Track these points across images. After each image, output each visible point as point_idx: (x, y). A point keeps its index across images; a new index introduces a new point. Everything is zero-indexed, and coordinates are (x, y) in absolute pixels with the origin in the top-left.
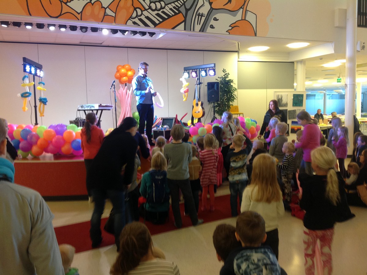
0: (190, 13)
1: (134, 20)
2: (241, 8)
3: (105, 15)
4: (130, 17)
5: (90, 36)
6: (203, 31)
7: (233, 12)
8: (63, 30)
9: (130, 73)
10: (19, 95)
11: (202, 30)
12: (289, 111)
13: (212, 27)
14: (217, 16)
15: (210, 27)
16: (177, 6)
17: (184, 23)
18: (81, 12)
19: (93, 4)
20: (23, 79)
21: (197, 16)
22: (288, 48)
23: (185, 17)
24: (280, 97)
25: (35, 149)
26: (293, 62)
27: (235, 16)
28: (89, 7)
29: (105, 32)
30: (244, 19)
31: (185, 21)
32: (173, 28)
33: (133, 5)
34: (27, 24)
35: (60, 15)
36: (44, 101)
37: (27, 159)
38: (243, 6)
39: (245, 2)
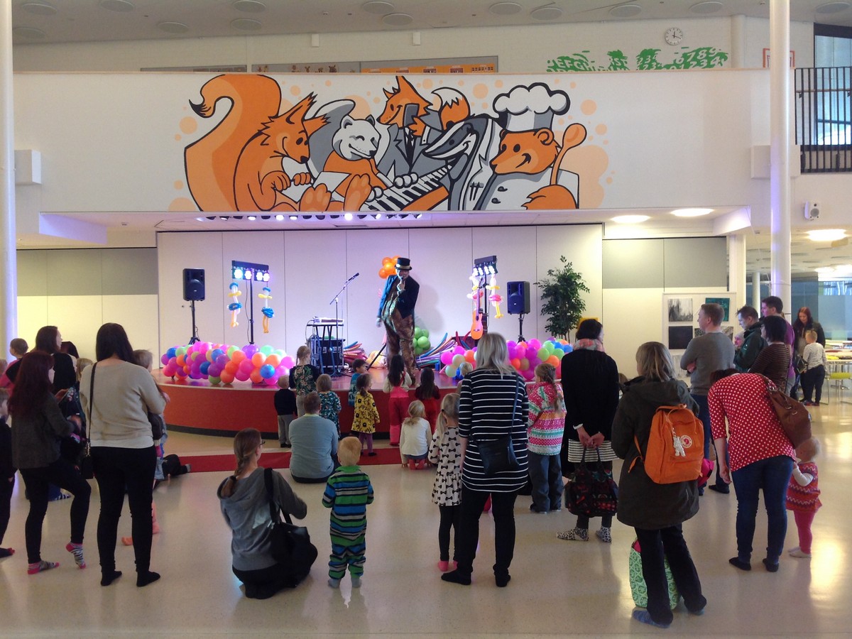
0: (457, 185)
1: (370, 204)
3: (331, 200)
4: (366, 201)
6: (479, 209)
11: (479, 206)
13: (496, 201)
14: (504, 185)
15: (492, 202)
16: (436, 177)
17: (447, 201)
18: (300, 201)
19: (315, 189)
20: (231, 288)
21: (470, 188)
23: (450, 192)
24: (675, 304)
25: (224, 374)
26: (724, 237)
27: (537, 180)
28: (310, 195)
29: (350, 218)
31: (449, 197)
32: (430, 209)
33: (369, 184)
36: (267, 313)
37: (219, 386)
38: (554, 164)
39: (556, 157)
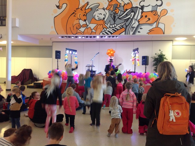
0: (128, 27)
1: (103, 33)
8: (83, 37)
11: (134, 33)
14: (142, 27)
15: (138, 32)
16: (122, 25)
20: (65, 55)
21: (131, 28)
27: (152, 26)
31: (125, 31)
32: (120, 34)
36: (76, 63)
38: (157, 21)
39: (158, 19)
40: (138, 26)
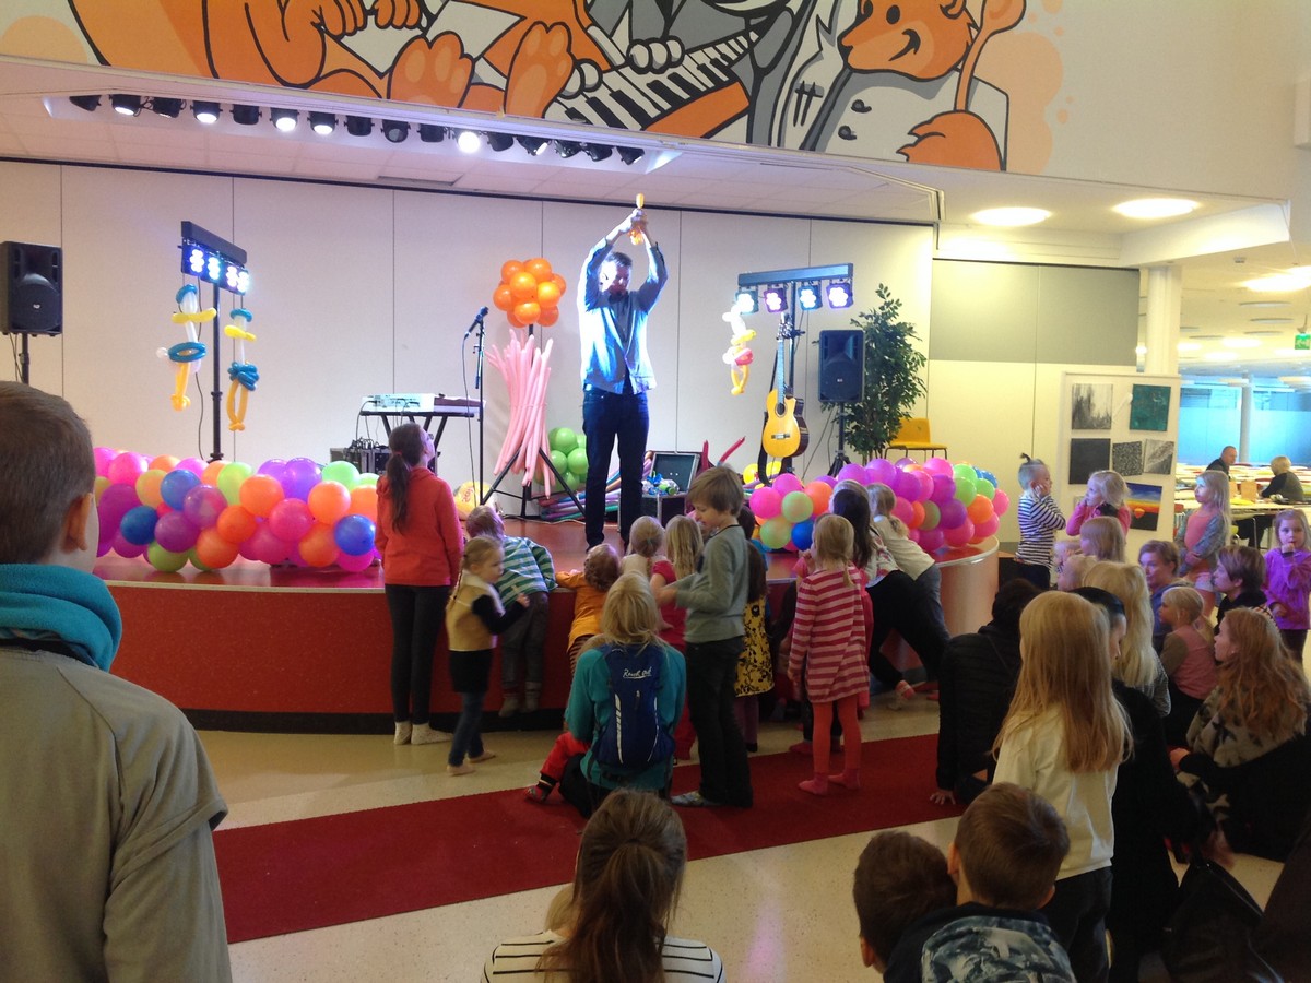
0: (770, 82)
1: (570, 104)
2: (954, 68)
3: (472, 82)
4: (559, 94)
5: (415, 156)
6: (813, 149)
7: (923, 83)
8: (323, 130)
9: (547, 290)
10: (163, 352)
11: (812, 143)
12: (1115, 445)
13: (847, 134)
14: (866, 96)
15: (840, 135)
16: (724, 56)
17: (746, 118)
18: (391, 70)
19: (430, 45)
20: (180, 299)
21: (795, 96)
22: (1118, 218)
23: (753, 98)
24: (1084, 394)
25: (209, 543)
26: (1135, 270)
27: (930, 96)
28: (417, 56)
29: (470, 144)
30: (962, 110)
31: (750, 111)
32: (708, 135)
33: (569, 50)
34: (200, 107)
35: (317, 79)
36: (245, 377)
37: (180, 579)
38: (962, 63)
39: (969, 48)
40: (839, 84)
